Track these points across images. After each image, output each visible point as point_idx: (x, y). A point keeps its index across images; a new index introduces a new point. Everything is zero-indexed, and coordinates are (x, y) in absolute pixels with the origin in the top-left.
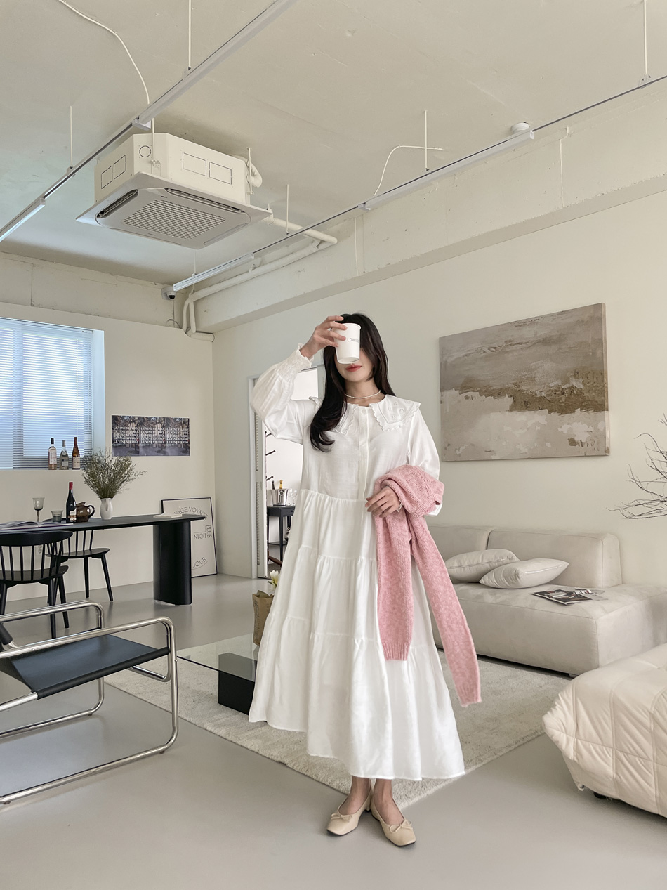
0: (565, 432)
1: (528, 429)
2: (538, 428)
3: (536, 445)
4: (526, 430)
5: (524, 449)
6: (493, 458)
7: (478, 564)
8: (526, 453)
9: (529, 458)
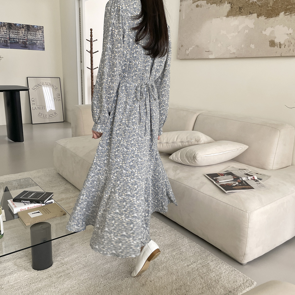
0: (268, 35)
1: (239, 32)
2: (247, 31)
3: (243, 46)
4: (237, 33)
5: (233, 50)
6: (211, 57)
7: (173, 142)
8: (234, 53)
9: (236, 58)
